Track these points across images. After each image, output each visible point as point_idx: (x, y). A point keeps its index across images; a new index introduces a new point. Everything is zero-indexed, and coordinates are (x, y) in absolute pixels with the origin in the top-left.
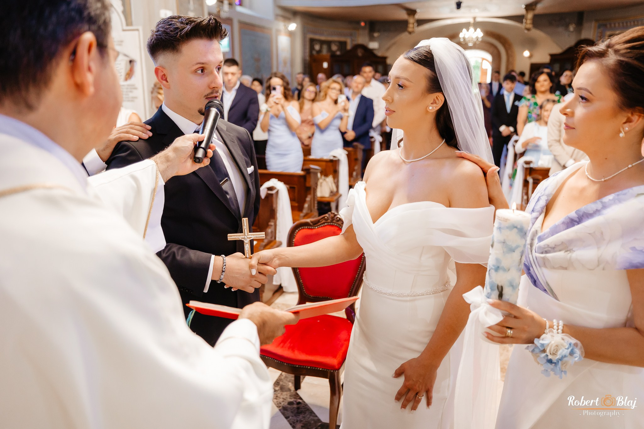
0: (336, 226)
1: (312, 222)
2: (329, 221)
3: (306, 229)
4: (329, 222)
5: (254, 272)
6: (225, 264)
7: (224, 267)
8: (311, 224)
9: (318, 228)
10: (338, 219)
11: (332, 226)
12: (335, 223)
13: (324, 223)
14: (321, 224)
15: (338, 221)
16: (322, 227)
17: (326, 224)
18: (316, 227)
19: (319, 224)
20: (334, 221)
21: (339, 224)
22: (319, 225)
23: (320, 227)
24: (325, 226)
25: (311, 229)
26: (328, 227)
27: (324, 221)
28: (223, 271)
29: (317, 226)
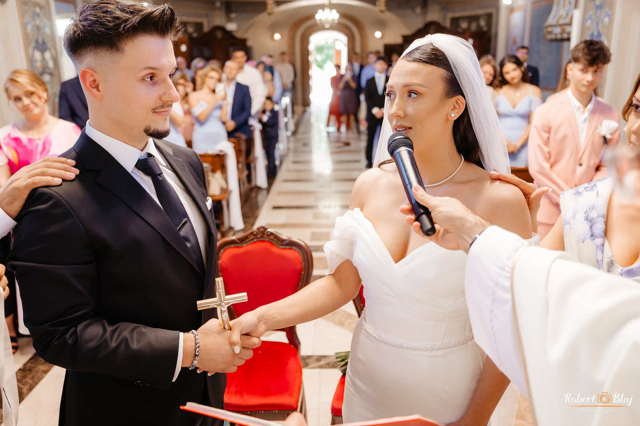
0: (267, 242)
1: (239, 239)
2: (259, 236)
3: (232, 248)
4: (259, 238)
5: (237, 349)
6: (198, 345)
7: (198, 349)
8: (238, 241)
9: (247, 245)
10: (269, 233)
11: (263, 241)
12: (266, 238)
13: (253, 239)
14: (249, 241)
15: (269, 235)
16: (251, 244)
17: (255, 240)
18: (245, 245)
19: (248, 240)
20: (265, 236)
21: (271, 239)
22: (247, 242)
23: (249, 245)
24: (255, 242)
25: (239, 247)
26: (258, 243)
27: (252, 237)
28: (196, 356)
29: (245, 243)
